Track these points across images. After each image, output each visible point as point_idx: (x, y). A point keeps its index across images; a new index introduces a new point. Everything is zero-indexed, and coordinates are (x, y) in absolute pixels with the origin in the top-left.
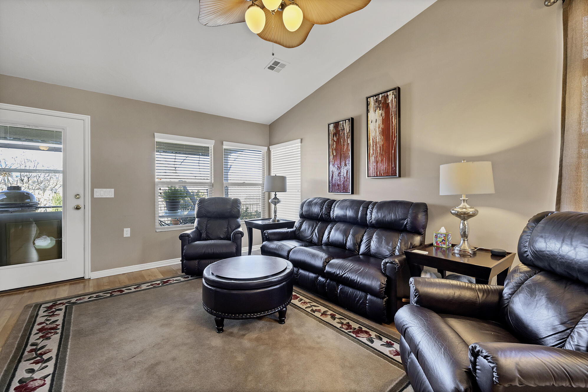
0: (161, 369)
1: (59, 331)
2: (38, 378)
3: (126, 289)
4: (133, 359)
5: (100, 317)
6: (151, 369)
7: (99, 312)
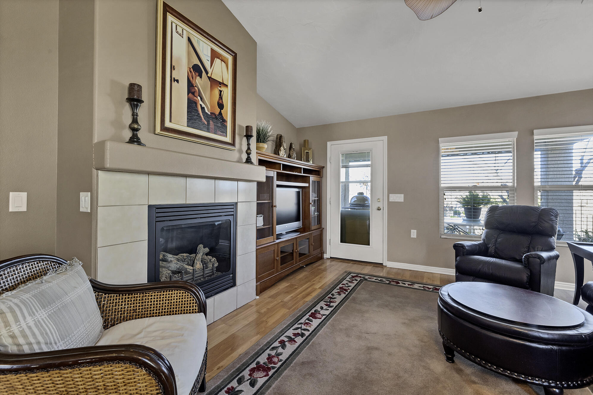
0: (376, 355)
1: (347, 293)
2: (321, 314)
3: (402, 283)
4: (366, 335)
5: (371, 295)
6: (370, 349)
7: (373, 292)
